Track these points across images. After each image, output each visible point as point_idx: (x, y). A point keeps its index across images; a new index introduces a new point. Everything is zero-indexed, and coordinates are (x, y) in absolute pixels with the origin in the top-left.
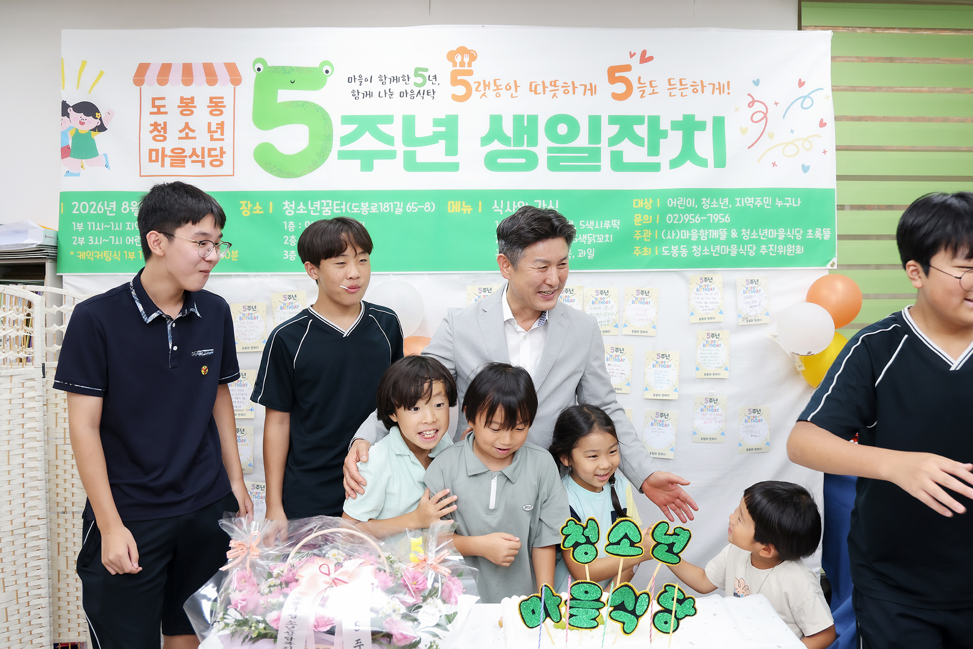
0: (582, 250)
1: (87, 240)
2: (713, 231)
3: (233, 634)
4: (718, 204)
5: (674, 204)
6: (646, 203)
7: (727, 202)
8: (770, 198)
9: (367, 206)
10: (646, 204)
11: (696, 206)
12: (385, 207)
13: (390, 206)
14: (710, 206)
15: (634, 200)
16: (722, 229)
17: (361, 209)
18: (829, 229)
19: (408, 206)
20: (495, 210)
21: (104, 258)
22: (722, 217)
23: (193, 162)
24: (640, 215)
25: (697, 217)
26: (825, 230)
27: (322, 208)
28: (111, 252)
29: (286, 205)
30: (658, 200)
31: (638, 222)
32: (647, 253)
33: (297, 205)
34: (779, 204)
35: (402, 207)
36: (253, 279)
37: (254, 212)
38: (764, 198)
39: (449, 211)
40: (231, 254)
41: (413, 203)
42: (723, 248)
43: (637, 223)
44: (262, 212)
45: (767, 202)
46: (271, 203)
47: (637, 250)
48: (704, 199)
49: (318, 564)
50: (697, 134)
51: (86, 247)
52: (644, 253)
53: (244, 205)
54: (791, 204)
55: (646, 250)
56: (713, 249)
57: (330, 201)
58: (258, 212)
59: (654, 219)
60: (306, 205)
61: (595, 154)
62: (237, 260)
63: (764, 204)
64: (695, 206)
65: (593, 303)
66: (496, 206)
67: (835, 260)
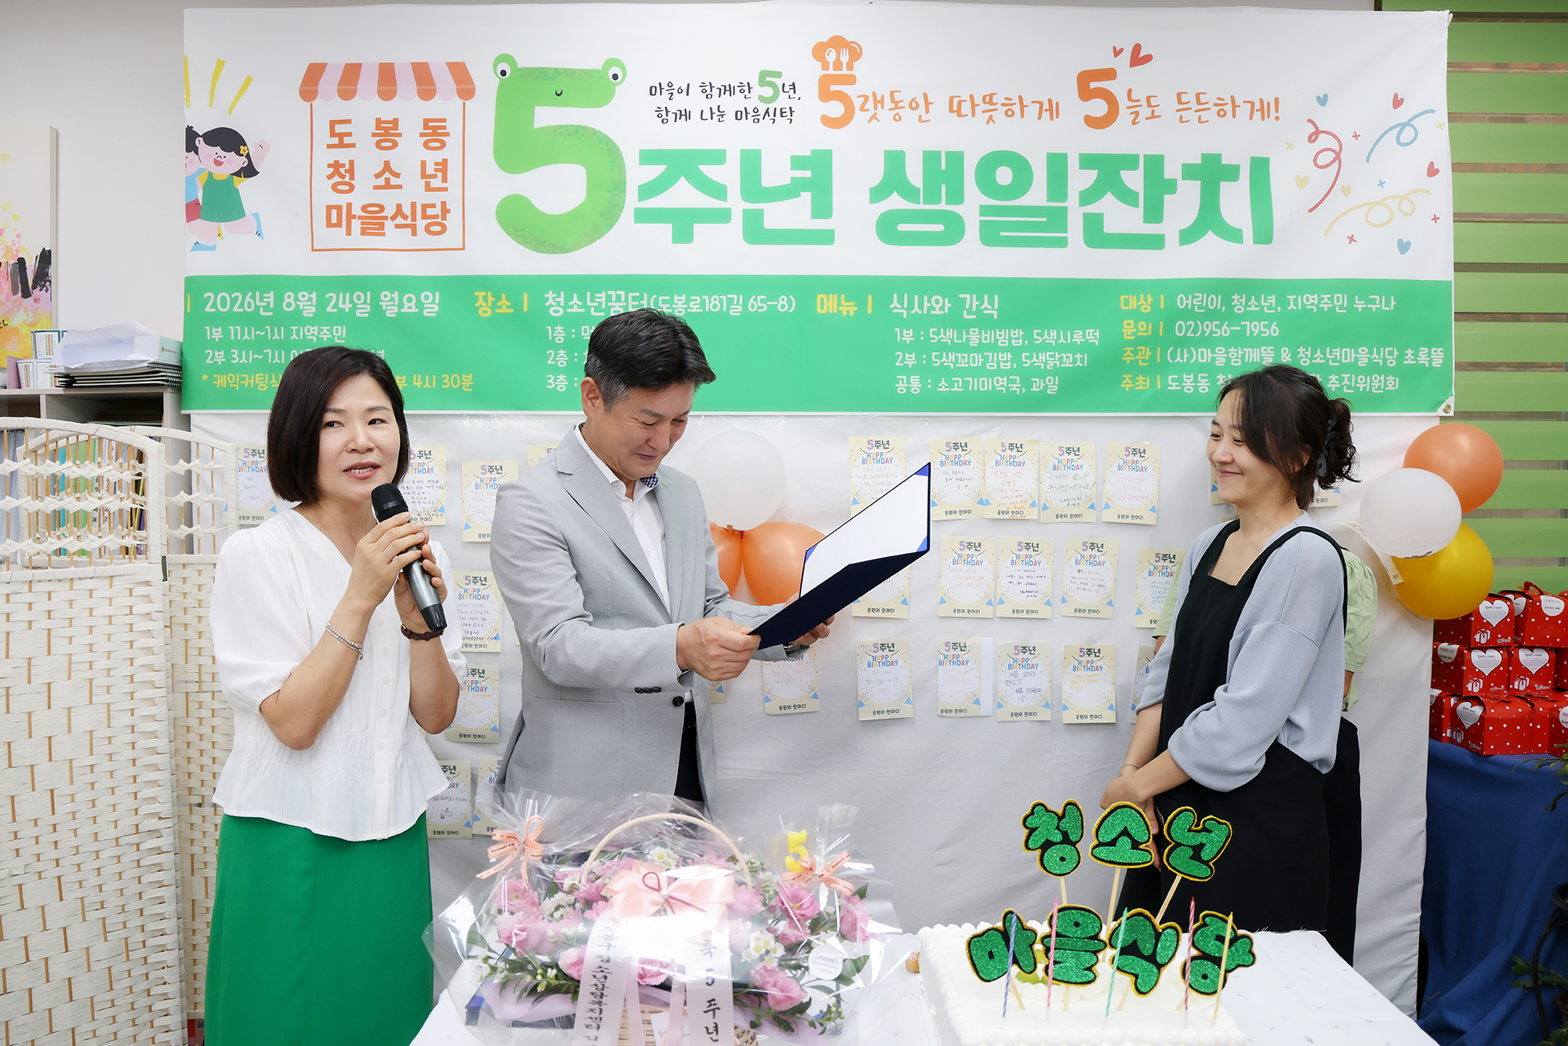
0: (1038, 380)
1: (228, 356)
2: (1251, 350)
3: (504, 985)
4: (1259, 305)
5: (1187, 304)
6: (1142, 301)
7: (1274, 301)
8: (1346, 295)
9: (683, 301)
10: (1142, 304)
11: (1224, 308)
12: (713, 302)
13: (721, 301)
14: (1245, 309)
15: (1122, 297)
16: (1266, 348)
17: (674, 306)
18: (1442, 349)
19: (751, 301)
20: (894, 311)
21: (256, 385)
22: (1265, 326)
23: (397, 226)
24: (1132, 322)
25: (1224, 327)
26: (1435, 351)
27: (610, 304)
28: (267, 375)
29: (551, 299)
30: (1162, 296)
31: (1130, 334)
32: (1143, 386)
33: (568, 298)
34: (1360, 305)
35: (741, 303)
36: (498, 421)
37: (497, 311)
38: (1336, 296)
39: (819, 311)
40: (462, 381)
41: (759, 297)
43: (1128, 335)
44: (512, 311)
45: (1341, 303)
46: (525, 295)
47: (1127, 380)
48: (1236, 297)
49: (640, 873)
50: (1225, 187)
51: (227, 368)
52: (1138, 386)
53: (481, 298)
54: (1379, 306)
55: (1141, 381)
57: (623, 293)
58: (504, 310)
59: (1156, 329)
60: (582, 298)
61: (1057, 218)
62: (471, 390)
63: (1335, 306)
64: (1221, 307)
65: (1055, 468)
66: (895, 303)
67: (1451, 401)
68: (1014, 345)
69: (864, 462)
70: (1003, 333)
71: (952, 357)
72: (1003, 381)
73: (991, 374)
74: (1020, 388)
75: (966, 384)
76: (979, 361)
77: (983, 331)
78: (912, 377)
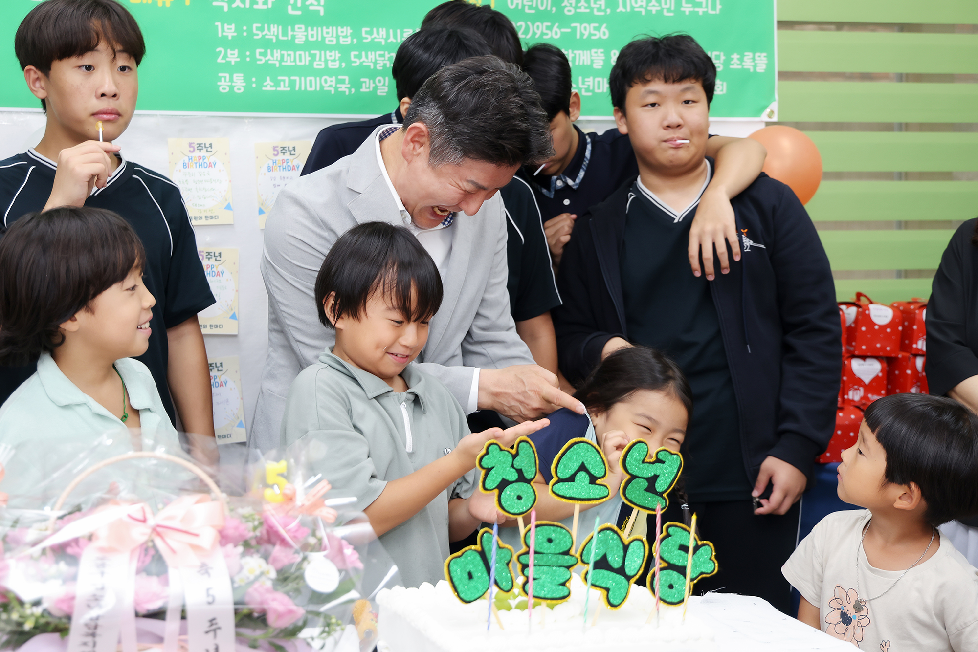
0: (367, 80)
2: (581, 52)
4: (589, 7)
5: (517, 4)
7: (603, 3)
11: (554, 9)
14: (576, 10)
16: (595, 51)
18: (766, 55)
20: (214, 4)
22: (595, 29)
25: (555, 28)
26: (759, 56)
34: (686, 8)
42: (599, 82)
45: (668, 6)
54: (706, 9)
56: (583, 83)
63: (662, 9)
64: (551, 8)
67: (774, 106)
68: (342, 43)
69: (185, 166)
70: (330, 30)
71: (277, 54)
72: (331, 81)
73: (319, 73)
74: (349, 89)
75: (292, 84)
76: (306, 59)
77: (309, 29)
78: (235, 75)
